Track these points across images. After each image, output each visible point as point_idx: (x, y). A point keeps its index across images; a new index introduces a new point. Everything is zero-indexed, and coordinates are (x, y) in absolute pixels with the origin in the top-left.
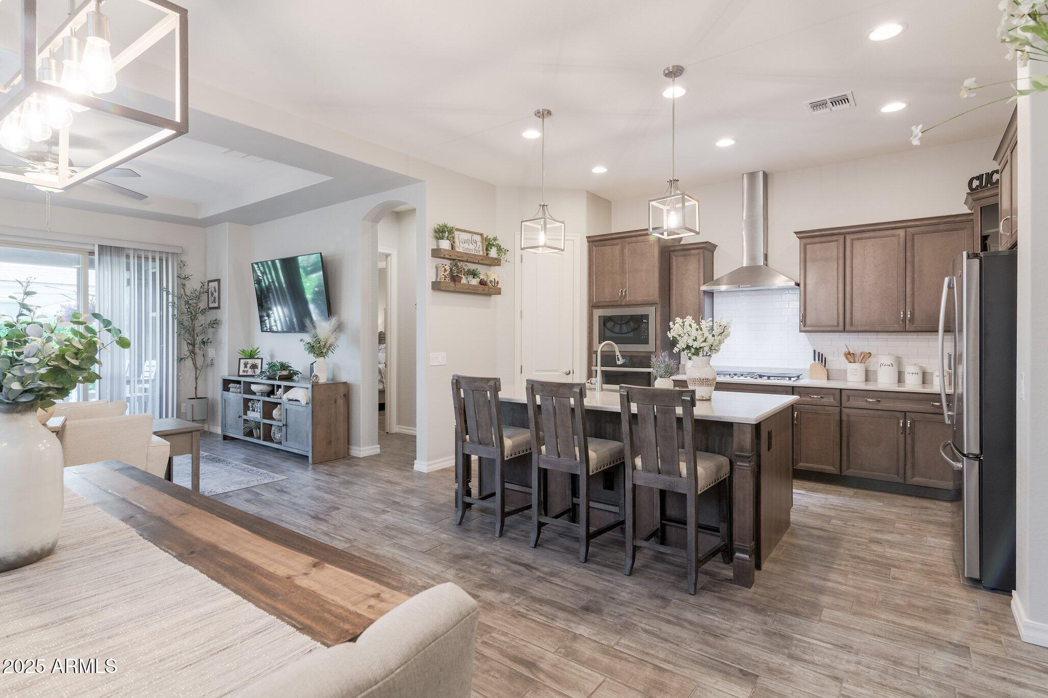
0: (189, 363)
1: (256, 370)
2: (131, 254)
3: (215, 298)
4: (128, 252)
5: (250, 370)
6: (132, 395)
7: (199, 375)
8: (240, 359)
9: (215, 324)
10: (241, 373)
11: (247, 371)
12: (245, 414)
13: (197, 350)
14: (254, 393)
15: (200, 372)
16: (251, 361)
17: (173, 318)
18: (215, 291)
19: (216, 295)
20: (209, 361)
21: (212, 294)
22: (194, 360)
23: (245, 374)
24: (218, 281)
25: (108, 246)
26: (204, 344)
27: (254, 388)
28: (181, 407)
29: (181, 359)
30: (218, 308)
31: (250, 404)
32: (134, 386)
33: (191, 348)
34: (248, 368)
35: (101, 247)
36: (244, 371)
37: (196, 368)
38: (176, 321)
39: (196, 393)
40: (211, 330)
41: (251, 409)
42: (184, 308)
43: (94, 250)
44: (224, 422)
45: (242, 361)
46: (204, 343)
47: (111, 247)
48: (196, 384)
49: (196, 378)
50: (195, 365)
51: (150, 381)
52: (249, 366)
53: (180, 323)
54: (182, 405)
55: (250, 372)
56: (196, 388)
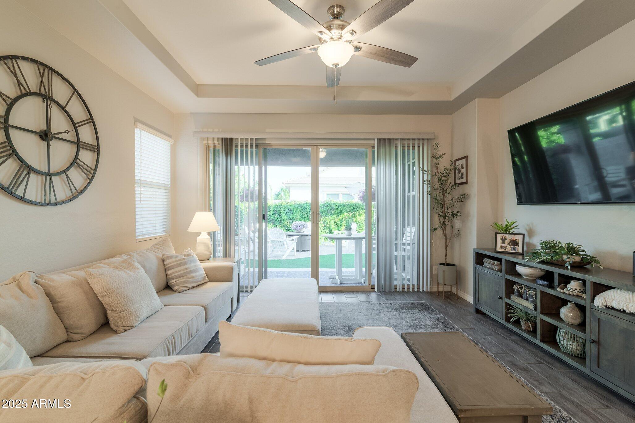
0: (439, 232)
1: (516, 247)
2: (398, 143)
3: (462, 174)
4: (396, 142)
5: (508, 247)
6: (398, 253)
7: (449, 243)
8: (496, 234)
9: (463, 198)
10: (498, 249)
11: (506, 247)
12: (509, 298)
13: (447, 223)
14: (519, 275)
15: (449, 241)
16: (509, 237)
17: (427, 194)
18: (463, 168)
19: (464, 171)
20: (455, 232)
21: (459, 171)
22: (444, 230)
23: (503, 250)
24: (466, 158)
25: (384, 139)
26: (454, 217)
27: (519, 269)
28: (433, 269)
29: (435, 229)
30: (466, 183)
31: (515, 288)
32: (400, 247)
33: (442, 219)
34: (506, 245)
35: (379, 140)
36: (502, 247)
37: (446, 238)
38: (429, 196)
39: (446, 260)
40: (459, 203)
41: (516, 293)
42: (437, 186)
43: (375, 144)
44: (477, 296)
45: (499, 237)
46: (453, 215)
47: (385, 139)
48: (446, 251)
49: (446, 247)
50: (445, 235)
51: (411, 244)
52: (507, 241)
53: (434, 198)
54: (434, 267)
55: (509, 249)
56: (446, 255)
